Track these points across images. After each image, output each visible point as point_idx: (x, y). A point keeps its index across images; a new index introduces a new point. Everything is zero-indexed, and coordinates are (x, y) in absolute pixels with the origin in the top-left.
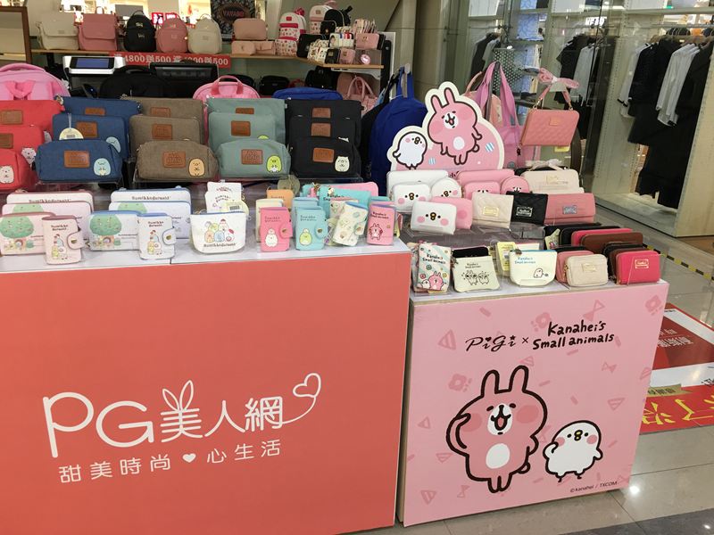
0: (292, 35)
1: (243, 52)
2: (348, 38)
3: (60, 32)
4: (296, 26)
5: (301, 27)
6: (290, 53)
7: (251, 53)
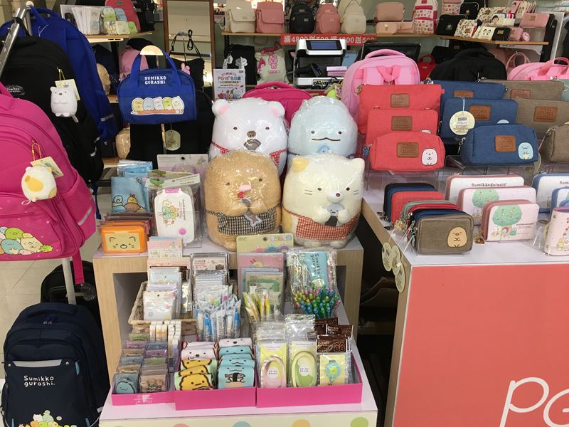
0: (427, 16)
1: (387, 32)
2: (511, 17)
3: (244, 18)
4: (430, 8)
5: (435, 9)
6: (426, 31)
7: (393, 33)
